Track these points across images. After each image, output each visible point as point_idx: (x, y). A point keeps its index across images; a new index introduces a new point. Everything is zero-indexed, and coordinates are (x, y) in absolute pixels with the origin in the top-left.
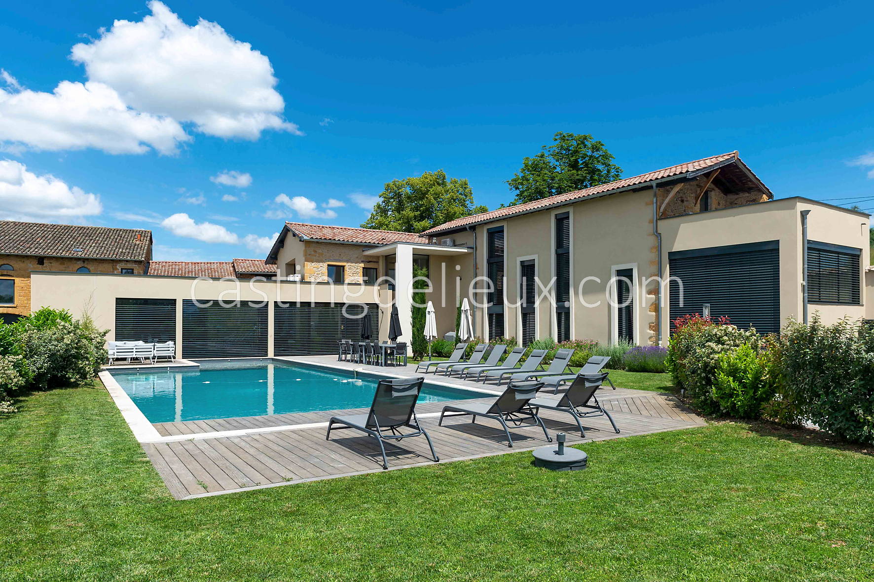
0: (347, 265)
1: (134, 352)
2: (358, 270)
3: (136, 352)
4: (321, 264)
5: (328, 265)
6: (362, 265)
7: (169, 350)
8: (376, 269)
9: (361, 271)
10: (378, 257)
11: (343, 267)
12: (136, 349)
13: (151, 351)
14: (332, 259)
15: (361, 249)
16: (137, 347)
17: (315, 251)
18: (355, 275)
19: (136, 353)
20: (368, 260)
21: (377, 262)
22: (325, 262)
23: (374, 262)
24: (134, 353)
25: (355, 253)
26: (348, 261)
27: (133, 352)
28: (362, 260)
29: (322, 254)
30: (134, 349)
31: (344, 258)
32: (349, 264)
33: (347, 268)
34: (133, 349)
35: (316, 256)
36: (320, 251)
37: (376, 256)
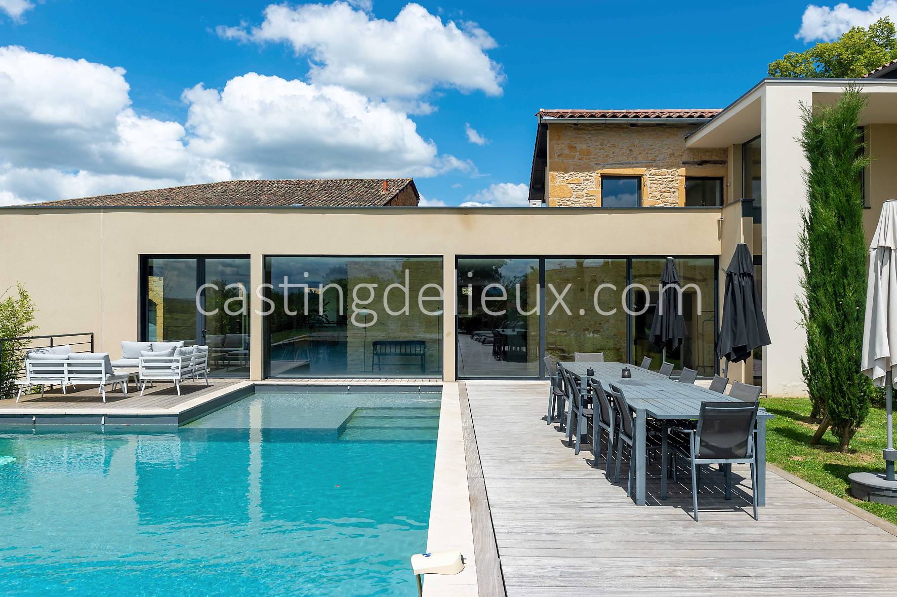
0: (648, 174)
1: (66, 372)
2: (674, 184)
3: (70, 372)
4: (586, 175)
5: (604, 177)
6: (682, 171)
7: (169, 368)
8: (721, 179)
9: (680, 185)
10: (725, 151)
11: (639, 178)
12: (69, 365)
13: (100, 372)
14: (611, 161)
15: (682, 135)
16: (70, 361)
17: (572, 148)
18: (666, 195)
19: (71, 375)
20: (701, 157)
21: (724, 162)
22: (594, 170)
23: (715, 162)
24: (66, 375)
25: (667, 144)
26: (648, 166)
27: (62, 372)
28: (685, 158)
29: (589, 153)
30: (66, 365)
31: (640, 158)
32: (653, 171)
33: (647, 181)
34: (62, 365)
35: (573, 158)
36: (584, 146)
37: (720, 149)
